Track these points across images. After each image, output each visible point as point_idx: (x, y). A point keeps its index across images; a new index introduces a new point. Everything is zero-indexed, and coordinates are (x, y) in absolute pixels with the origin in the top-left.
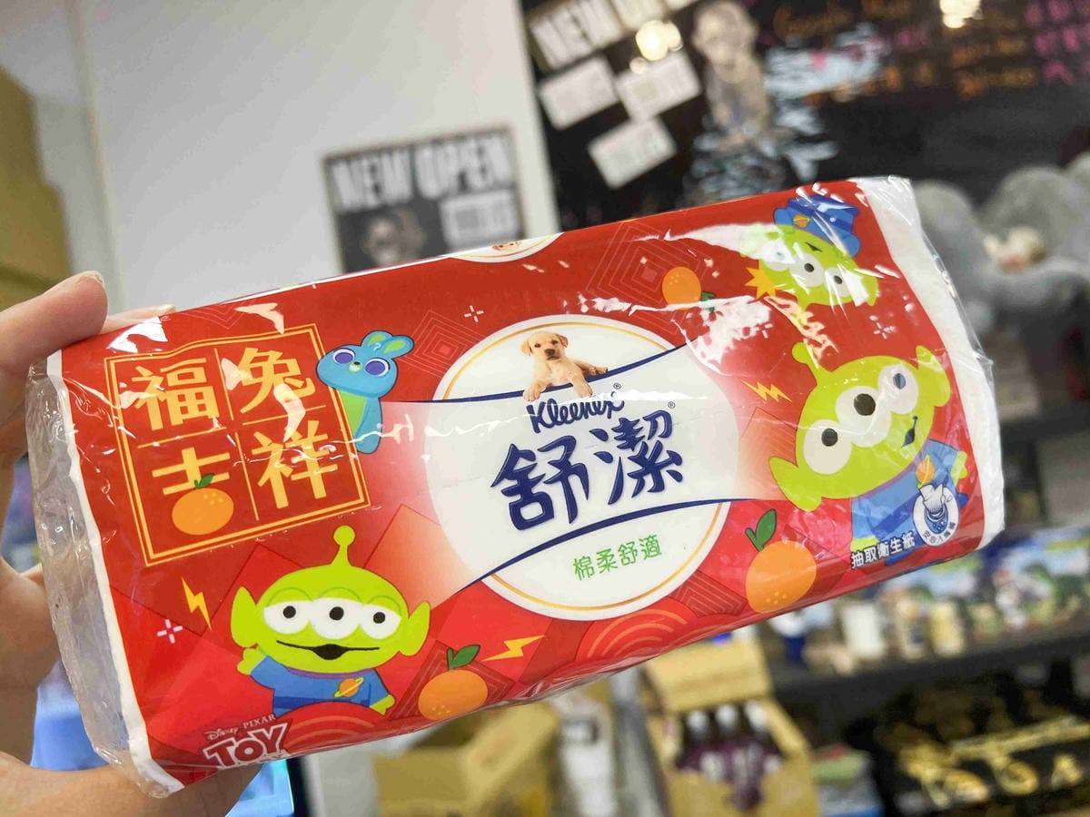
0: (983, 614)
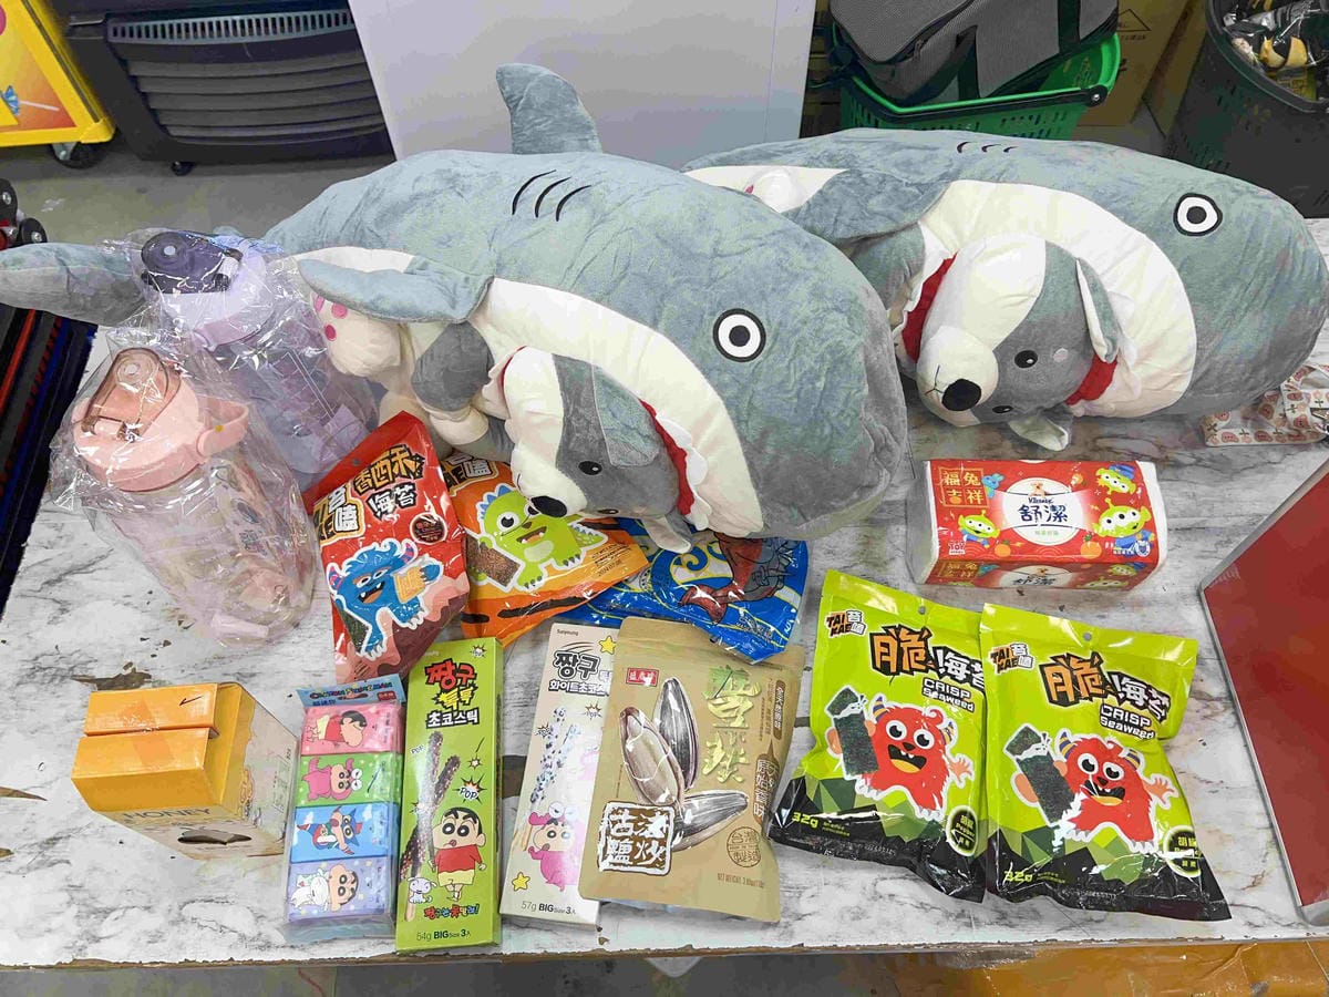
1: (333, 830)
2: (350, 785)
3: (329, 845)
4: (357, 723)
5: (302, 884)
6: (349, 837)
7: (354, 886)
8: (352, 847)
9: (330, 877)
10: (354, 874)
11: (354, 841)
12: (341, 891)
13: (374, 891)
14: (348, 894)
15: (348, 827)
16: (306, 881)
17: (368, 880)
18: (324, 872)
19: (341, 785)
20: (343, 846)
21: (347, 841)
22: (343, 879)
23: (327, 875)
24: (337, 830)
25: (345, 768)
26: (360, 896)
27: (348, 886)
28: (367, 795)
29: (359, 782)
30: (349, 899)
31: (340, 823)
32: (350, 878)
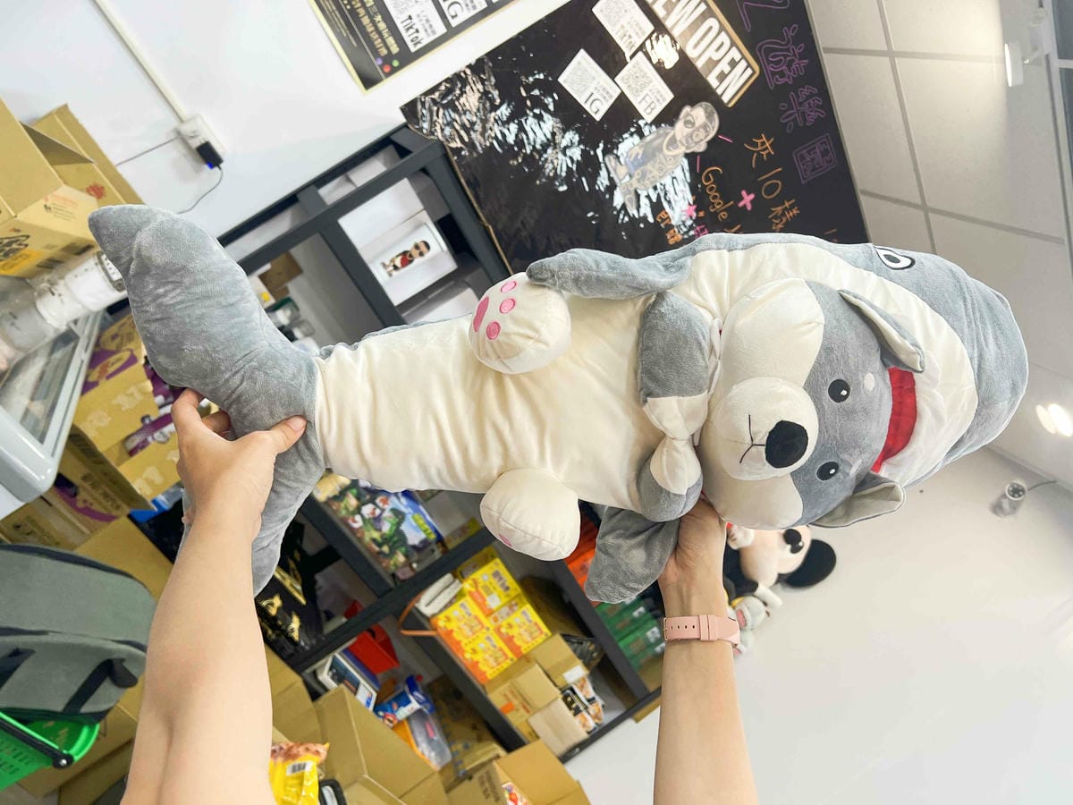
0: (352, 501)
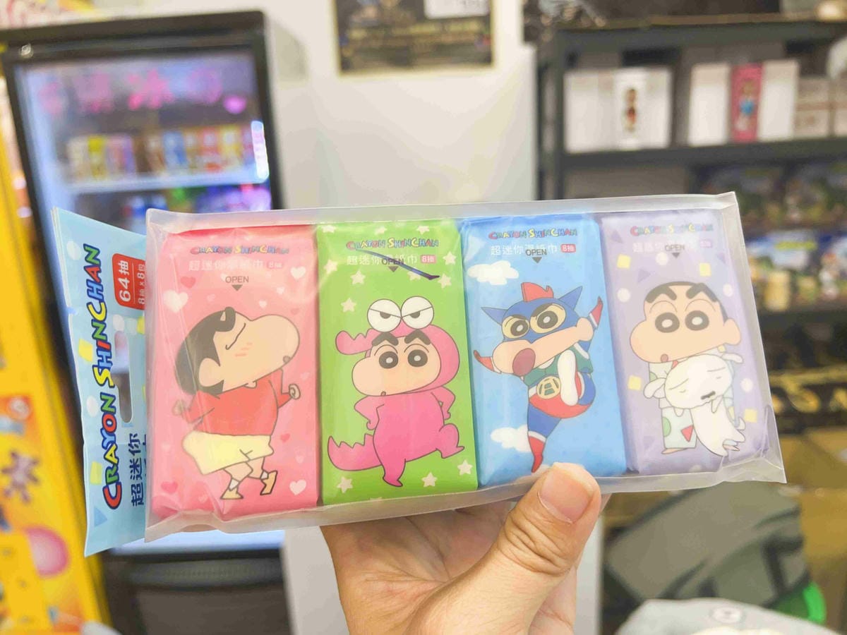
0: (807, 284)
1: (542, 361)
2: (417, 333)
3: (583, 369)
4: (220, 339)
5: (688, 432)
6: (561, 314)
7: (681, 291)
8: (585, 305)
9: (664, 359)
10: (651, 297)
11: (569, 301)
12: (698, 321)
13: (690, 240)
14: (701, 303)
15: (533, 323)
16: (678, 424)
17: (663, 258)
18: (651, 377)
19: (416, 360)
20: (584, 329)
21: (571, 321)
22: (667, 323)
23: (659, 369)
24: (543, 351)
25: (367, 354)
26: (704, 272)
27: (682, 306)
28: (444, 281)
29: (410, 307)
30: (713, 298)
31: (523, 344)
32: (663, 305)
